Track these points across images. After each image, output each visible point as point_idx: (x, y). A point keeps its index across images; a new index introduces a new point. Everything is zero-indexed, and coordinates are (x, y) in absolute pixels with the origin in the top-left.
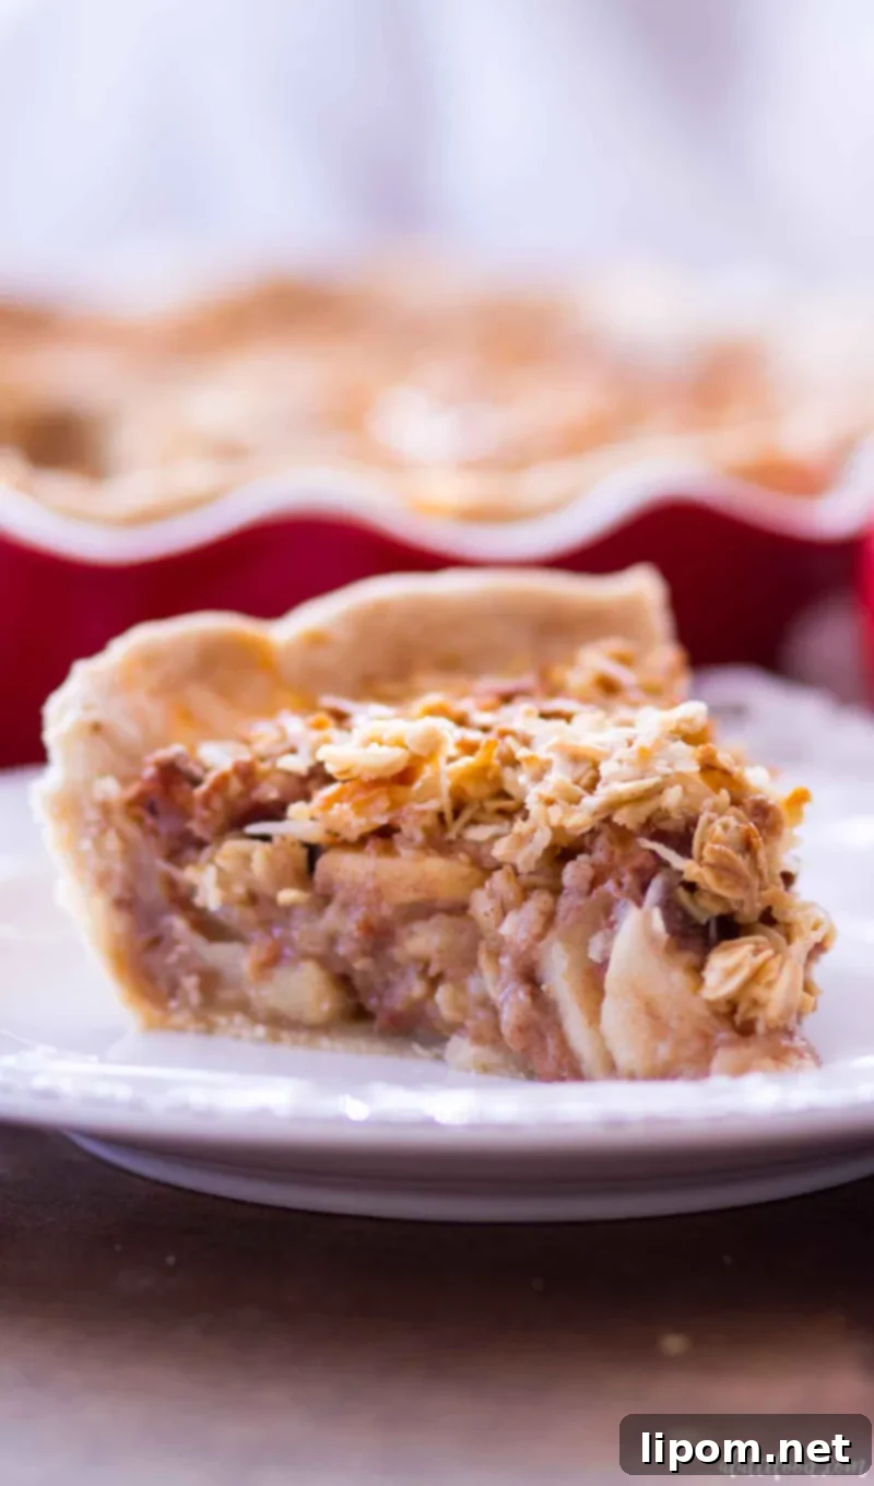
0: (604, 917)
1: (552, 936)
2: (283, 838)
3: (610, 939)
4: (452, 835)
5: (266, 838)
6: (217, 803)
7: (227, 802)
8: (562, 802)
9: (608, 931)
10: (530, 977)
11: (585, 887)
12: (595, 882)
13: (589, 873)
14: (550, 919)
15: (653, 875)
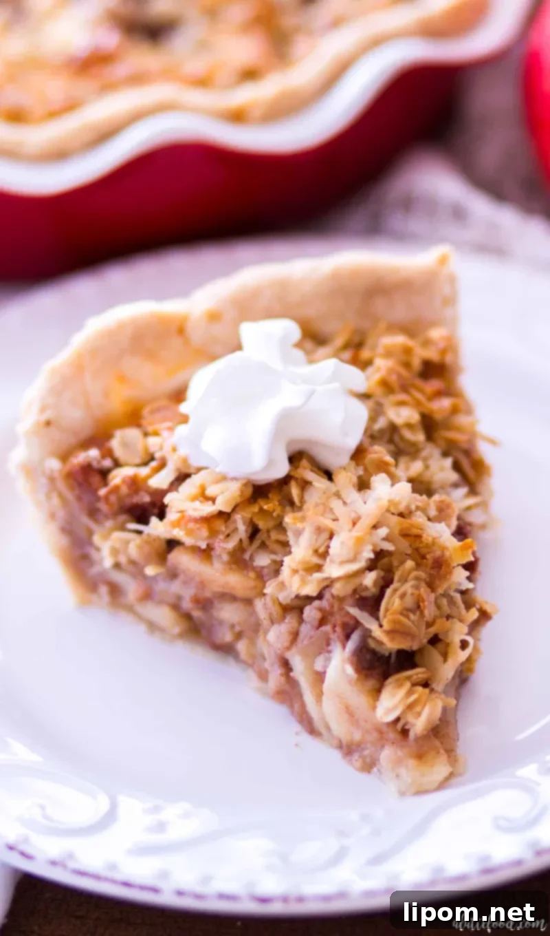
0: (324, 647)
1: (294, 650)
2: (149, 535)
3: (328, 660)
4: (247, 556)
5: (139, 532)
6: (113, 498)
7: (120, 499)
8: (301, 572)
9: (327, 655)
10: (286, 665)
11: (316, 623)
12: (322, 622)
13: (318, 615)
14: (295, 636)
15: (352, 631)
